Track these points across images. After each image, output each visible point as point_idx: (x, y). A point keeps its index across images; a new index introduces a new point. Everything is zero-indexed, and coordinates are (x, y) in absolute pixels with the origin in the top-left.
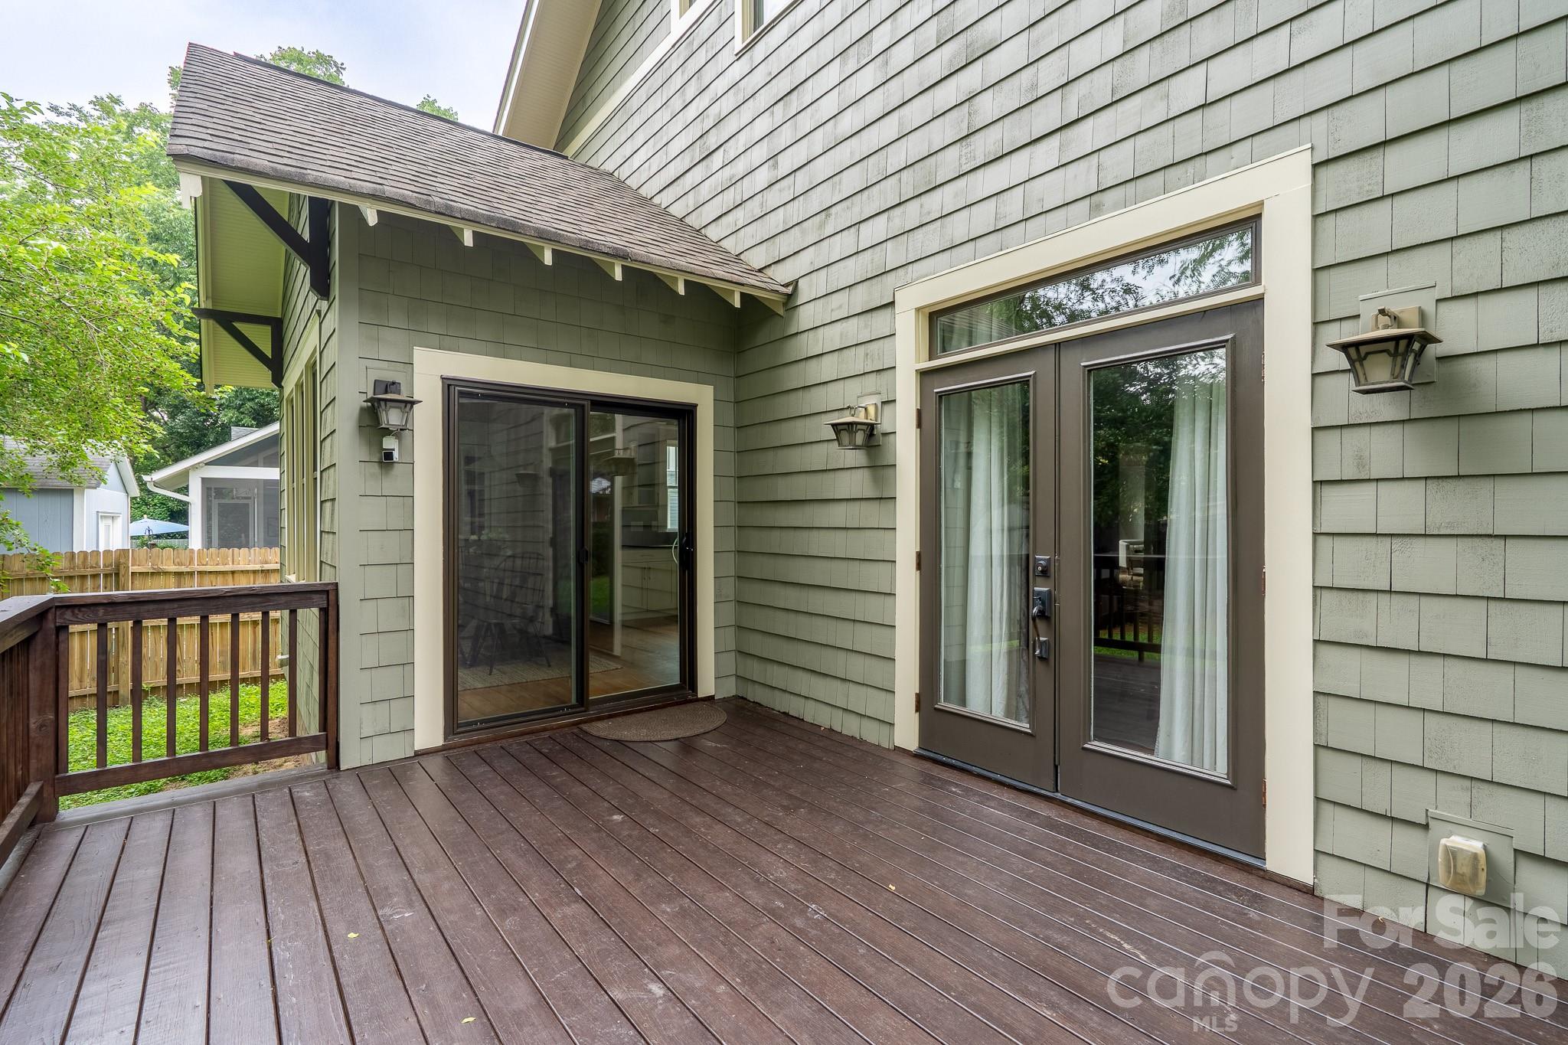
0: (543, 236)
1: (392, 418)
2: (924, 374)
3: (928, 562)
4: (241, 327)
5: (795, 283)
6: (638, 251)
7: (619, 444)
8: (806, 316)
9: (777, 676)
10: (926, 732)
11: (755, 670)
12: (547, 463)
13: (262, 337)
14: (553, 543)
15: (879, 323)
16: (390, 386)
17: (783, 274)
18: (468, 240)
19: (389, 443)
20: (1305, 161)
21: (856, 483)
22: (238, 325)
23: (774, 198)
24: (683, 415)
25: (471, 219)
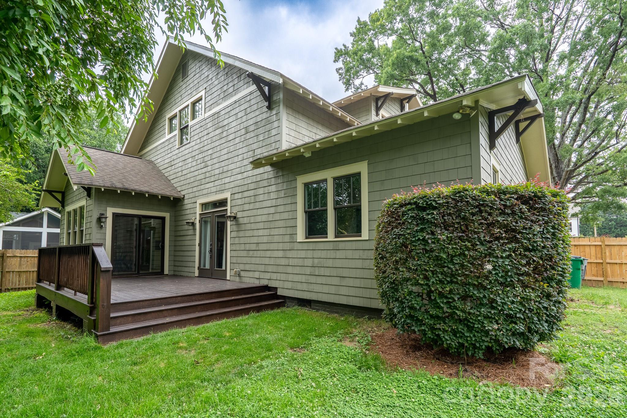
0: (133, 190)
1: (103, 220)
2: (200, 214)
3: (200, 245)
4: (54, 194)
5: (184, 195)
6: (151, 191)
7: (152, 224)
8: (186, 202)
9: (180, 269)
10: (199, 273)
11: (176, 269)
12: (135, 227)
13: (59, 196)
14: (136, 247)
15: (194, 205)
16: (102, 214)
17: (183, 193)
18: (119, 192)
19: (102, 224)
20: (230, 194)
21: (191, 232)
22: (53, 193)
23: (182, 178)
24: (163, 219)
25: (119, 188)
